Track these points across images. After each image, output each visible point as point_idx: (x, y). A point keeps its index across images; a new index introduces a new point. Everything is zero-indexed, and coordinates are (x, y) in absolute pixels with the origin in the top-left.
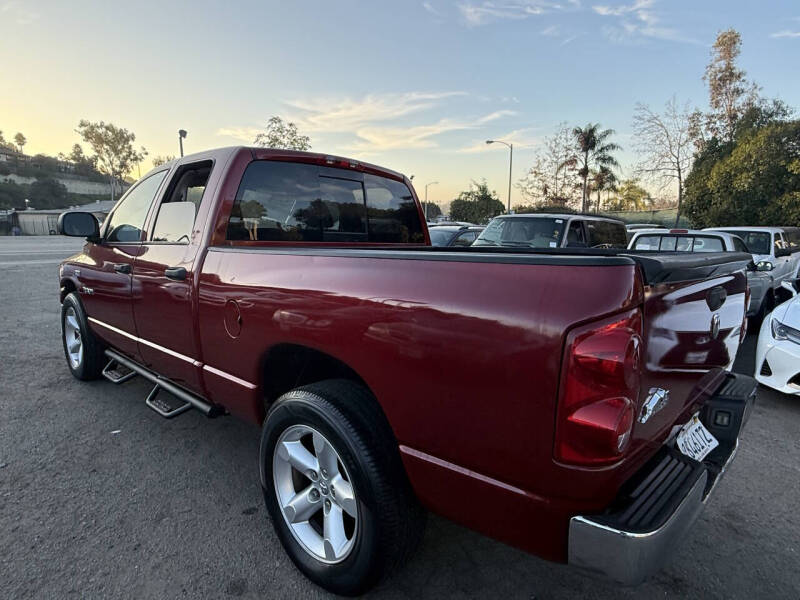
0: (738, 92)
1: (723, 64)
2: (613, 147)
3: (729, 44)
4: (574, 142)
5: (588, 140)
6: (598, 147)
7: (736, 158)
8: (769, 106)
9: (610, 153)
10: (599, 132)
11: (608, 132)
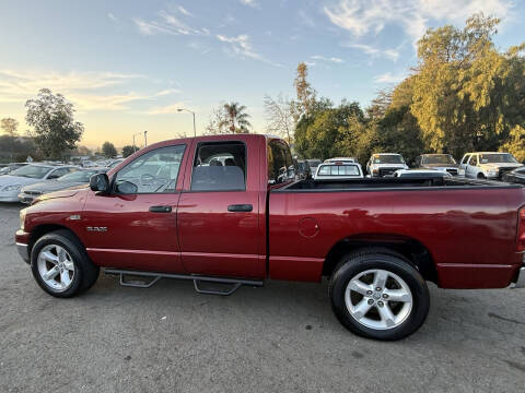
0: (309, 93)
1: (301, 79)
2: (246, 115)
3: (303, 69)
4: (225, 112)
5: (233, 110)
6: (238, 115)
7: (316, 125)
8: (325, 101)
9: (246, 119)
10: (238, 107)
11: (242, 108)
